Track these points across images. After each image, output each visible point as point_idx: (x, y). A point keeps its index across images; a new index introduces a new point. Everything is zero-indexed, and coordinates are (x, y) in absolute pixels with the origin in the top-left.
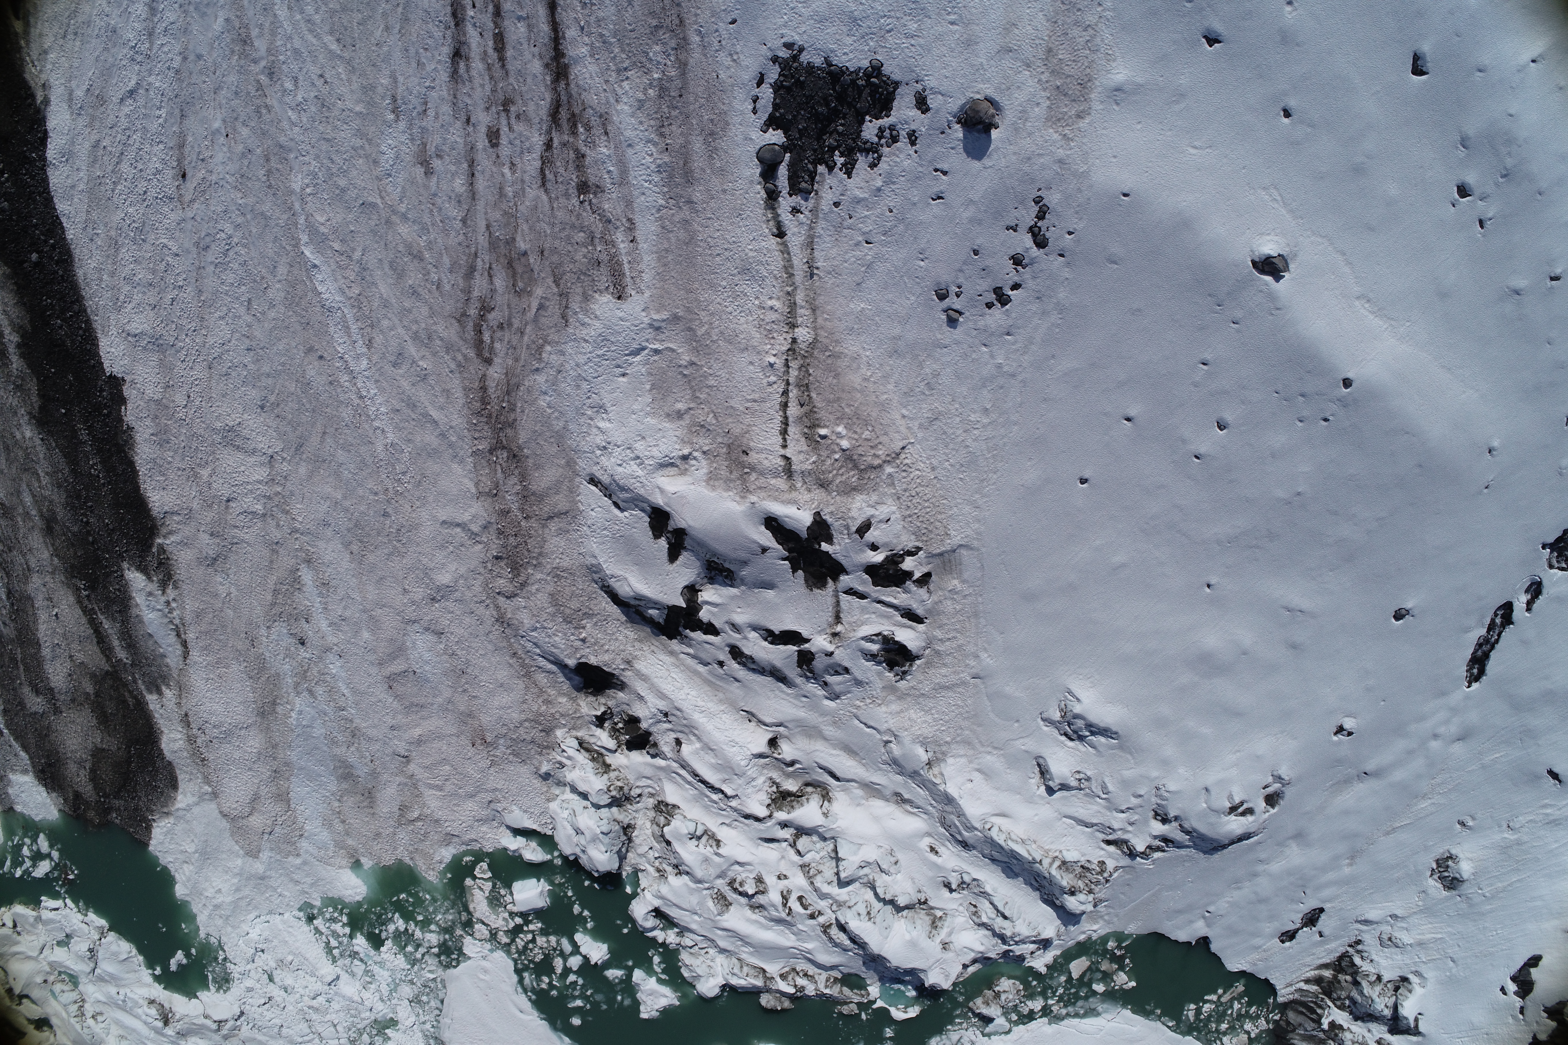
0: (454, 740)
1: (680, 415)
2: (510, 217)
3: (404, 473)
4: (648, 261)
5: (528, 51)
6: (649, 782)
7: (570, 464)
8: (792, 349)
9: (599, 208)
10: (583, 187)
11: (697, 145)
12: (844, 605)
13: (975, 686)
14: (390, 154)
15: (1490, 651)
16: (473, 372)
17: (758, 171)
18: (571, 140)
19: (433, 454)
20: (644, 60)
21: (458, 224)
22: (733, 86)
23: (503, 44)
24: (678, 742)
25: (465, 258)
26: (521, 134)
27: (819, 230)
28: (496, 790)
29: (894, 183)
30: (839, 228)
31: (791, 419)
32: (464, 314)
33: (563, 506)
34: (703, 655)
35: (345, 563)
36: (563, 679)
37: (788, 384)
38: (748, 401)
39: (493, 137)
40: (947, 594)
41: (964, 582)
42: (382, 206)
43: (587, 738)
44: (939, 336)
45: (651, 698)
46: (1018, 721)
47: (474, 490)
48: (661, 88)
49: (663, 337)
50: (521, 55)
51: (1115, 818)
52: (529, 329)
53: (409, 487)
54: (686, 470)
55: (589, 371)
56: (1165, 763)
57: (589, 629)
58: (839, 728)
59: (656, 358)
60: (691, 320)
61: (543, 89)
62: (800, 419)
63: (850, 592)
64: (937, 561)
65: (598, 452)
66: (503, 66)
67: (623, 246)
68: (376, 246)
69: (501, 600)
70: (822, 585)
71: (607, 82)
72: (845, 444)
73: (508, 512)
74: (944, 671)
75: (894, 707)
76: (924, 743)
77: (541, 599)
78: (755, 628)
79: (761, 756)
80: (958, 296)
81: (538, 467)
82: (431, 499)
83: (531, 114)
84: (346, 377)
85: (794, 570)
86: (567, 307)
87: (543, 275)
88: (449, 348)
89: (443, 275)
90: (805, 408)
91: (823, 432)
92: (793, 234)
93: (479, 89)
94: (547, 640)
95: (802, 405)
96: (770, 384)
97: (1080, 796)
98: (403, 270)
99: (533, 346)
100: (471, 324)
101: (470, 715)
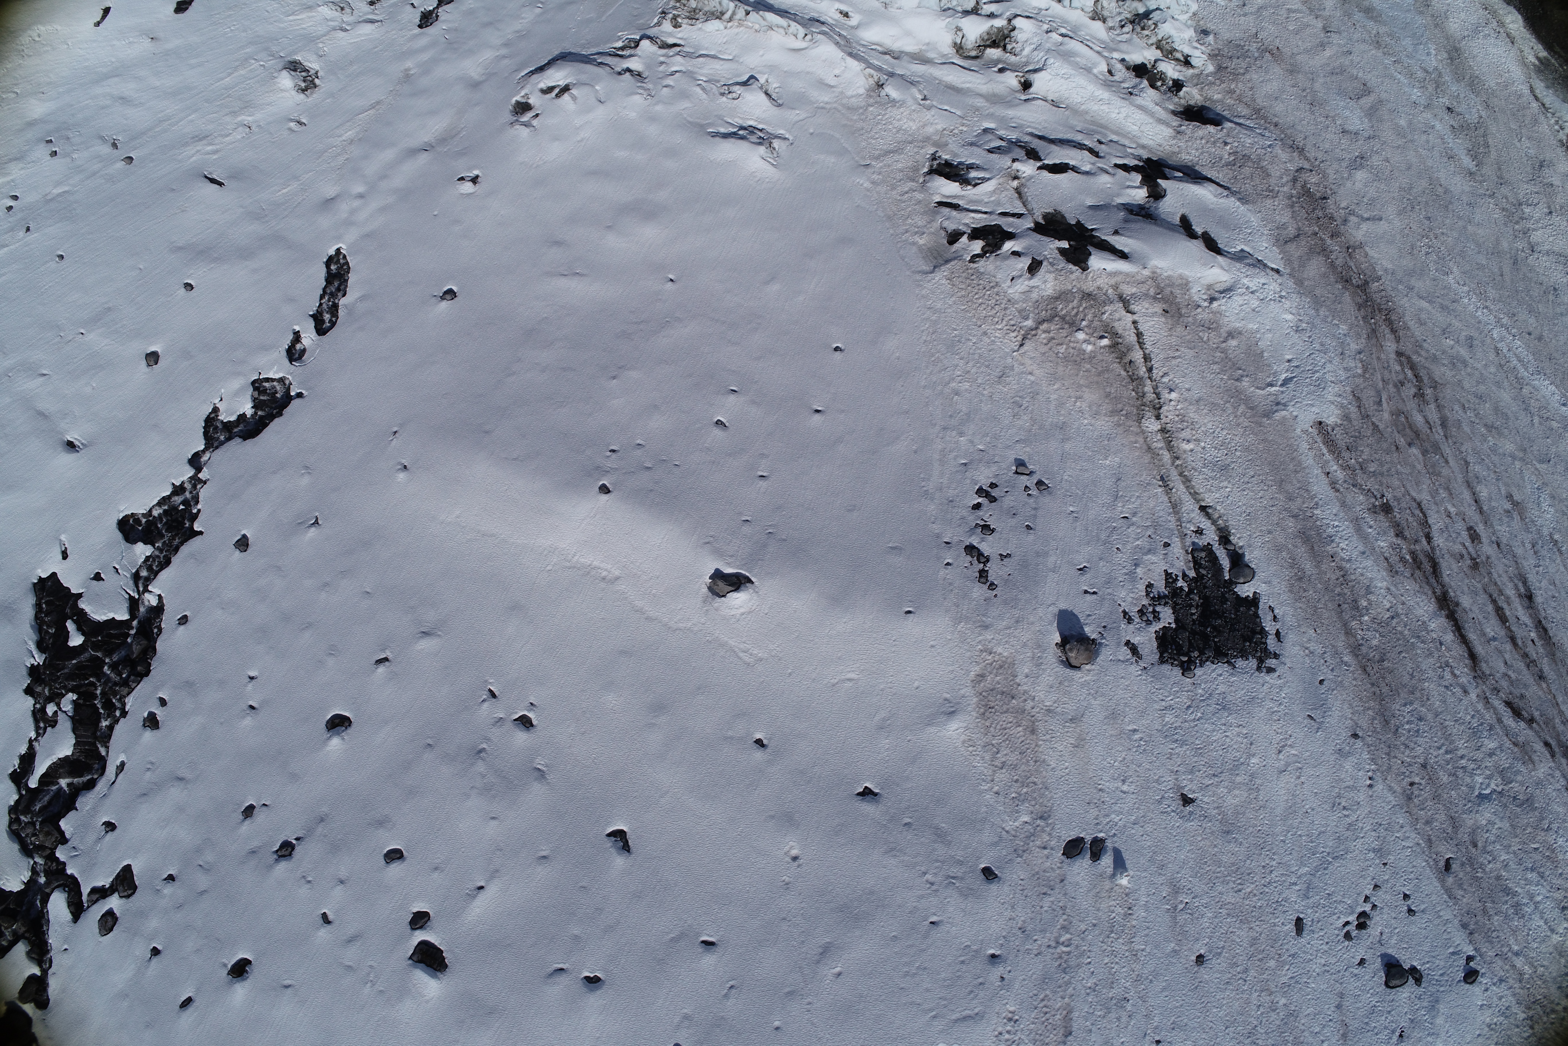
0: (1295, 51)
1: (1231, 335)
2: (1434, 472)
3: (1427, 253)
4: (1309, 460)
5: (1476, 613)
6: (1119, 39)
7: (1299, 283)
8: (1157, 411)
9: (1366, 495)
10: (1386, 509)
11: (1309, 567)
12: (1018, 203)
13: (864, 158)
14: (1545, 506)
15: (326, 287)
16: (1408, 344)
17: (1247, 558)
18: (1412, 547)
19: (1411, 273)
20: (1381, 630)
21: (1470, 459)
22: (1299, 626)
23: (1498, 615)
24: (1110, 72)
25: (1453, 433)
26: (1454, 542)
27: (1172, 518)
28: (1245, 15)
29: (1126, 574)
30: (1156, 525)
31: (1137, 347)
32: (1435, 388)
33: (1291, 247)
34: (1120, 147)
35: (1442, 175)
36: (1225, 113)
37: (1150, 378)
38: (1179, 357)
39: (1474, 537)
40: (925, 230)
41: (914, 244)
42: (1534, 462)
43: (1184, 69)
44: (1028, 449)
45: (1151, 106)
46: (812, 134)
47: (1367, 249)
48: (1358, 608)
49: (1272, 398)
50: (1480, 609)
51: (682, 65)
52: (1380, 384)
53: (1419, 243)
54: (1208, 290)
55: (1320, 359)
56: (653, 119)
57: (1225, 153)
58: (972, 106)
59: (1269, 380)
60: (1254, 416)
61: (1453, 584)
62: (1129, 349)
63: (1019, 216)
64: (948, 256)
65: (1283, 294)
66: (1491, 596)
67: (1334, 467)
68: (1525, 430)
69: (1307, 166)
70: (1046, 216)
71: (1403, 604)
72: (1081, 336)
73: (1332, 236)
74: (900, 166)
75: (930, 130)
76: (893, 102)
77: (1275, 171)
78: (1087, 173)
79: (1035, 71)
80: (1026, 487)
81: (1324, 276)
82: (1398, 237)
83: (1452, 560)
84: (1505, 321)
85: (1078, 222)
86: (1359, 407)
87: (1389, 429)
88: (1435, 359)
89: (1464, 416)
90: (1127, 360)
91: (1105, 342)
92: (1193, 511)
93: (1501, 572)
94: (1256, 140)
95: (1131, 362)
96: (1165, 374)
97: (723, 79)
98: (1497, 414)
99: (1371, 371)
100: (1426, 381)
101: (1291, 72)
